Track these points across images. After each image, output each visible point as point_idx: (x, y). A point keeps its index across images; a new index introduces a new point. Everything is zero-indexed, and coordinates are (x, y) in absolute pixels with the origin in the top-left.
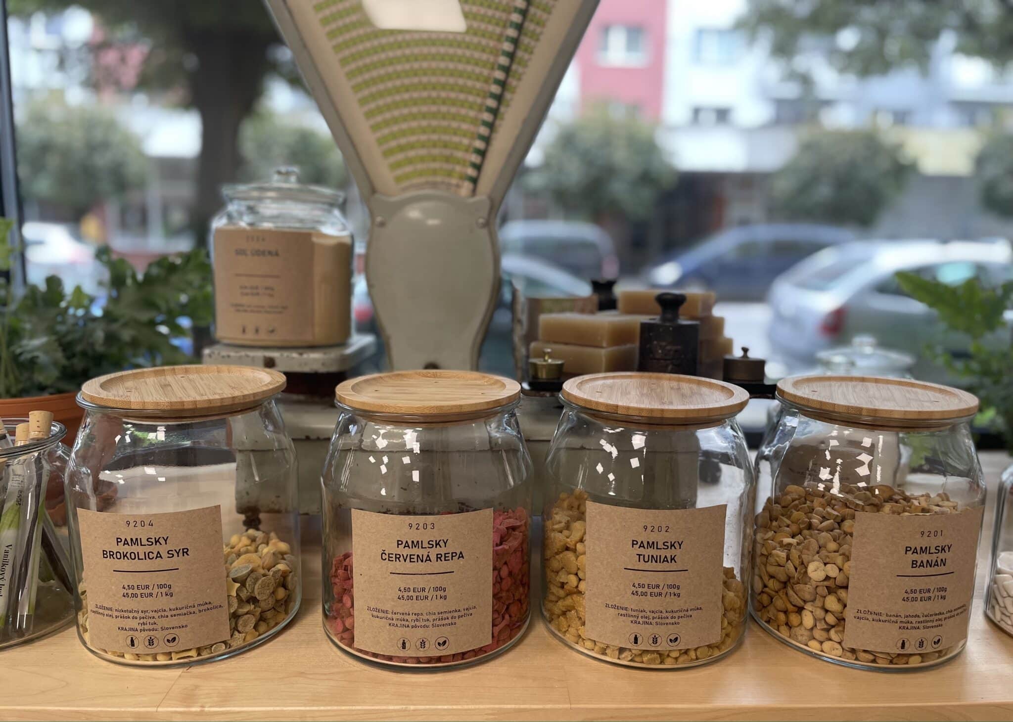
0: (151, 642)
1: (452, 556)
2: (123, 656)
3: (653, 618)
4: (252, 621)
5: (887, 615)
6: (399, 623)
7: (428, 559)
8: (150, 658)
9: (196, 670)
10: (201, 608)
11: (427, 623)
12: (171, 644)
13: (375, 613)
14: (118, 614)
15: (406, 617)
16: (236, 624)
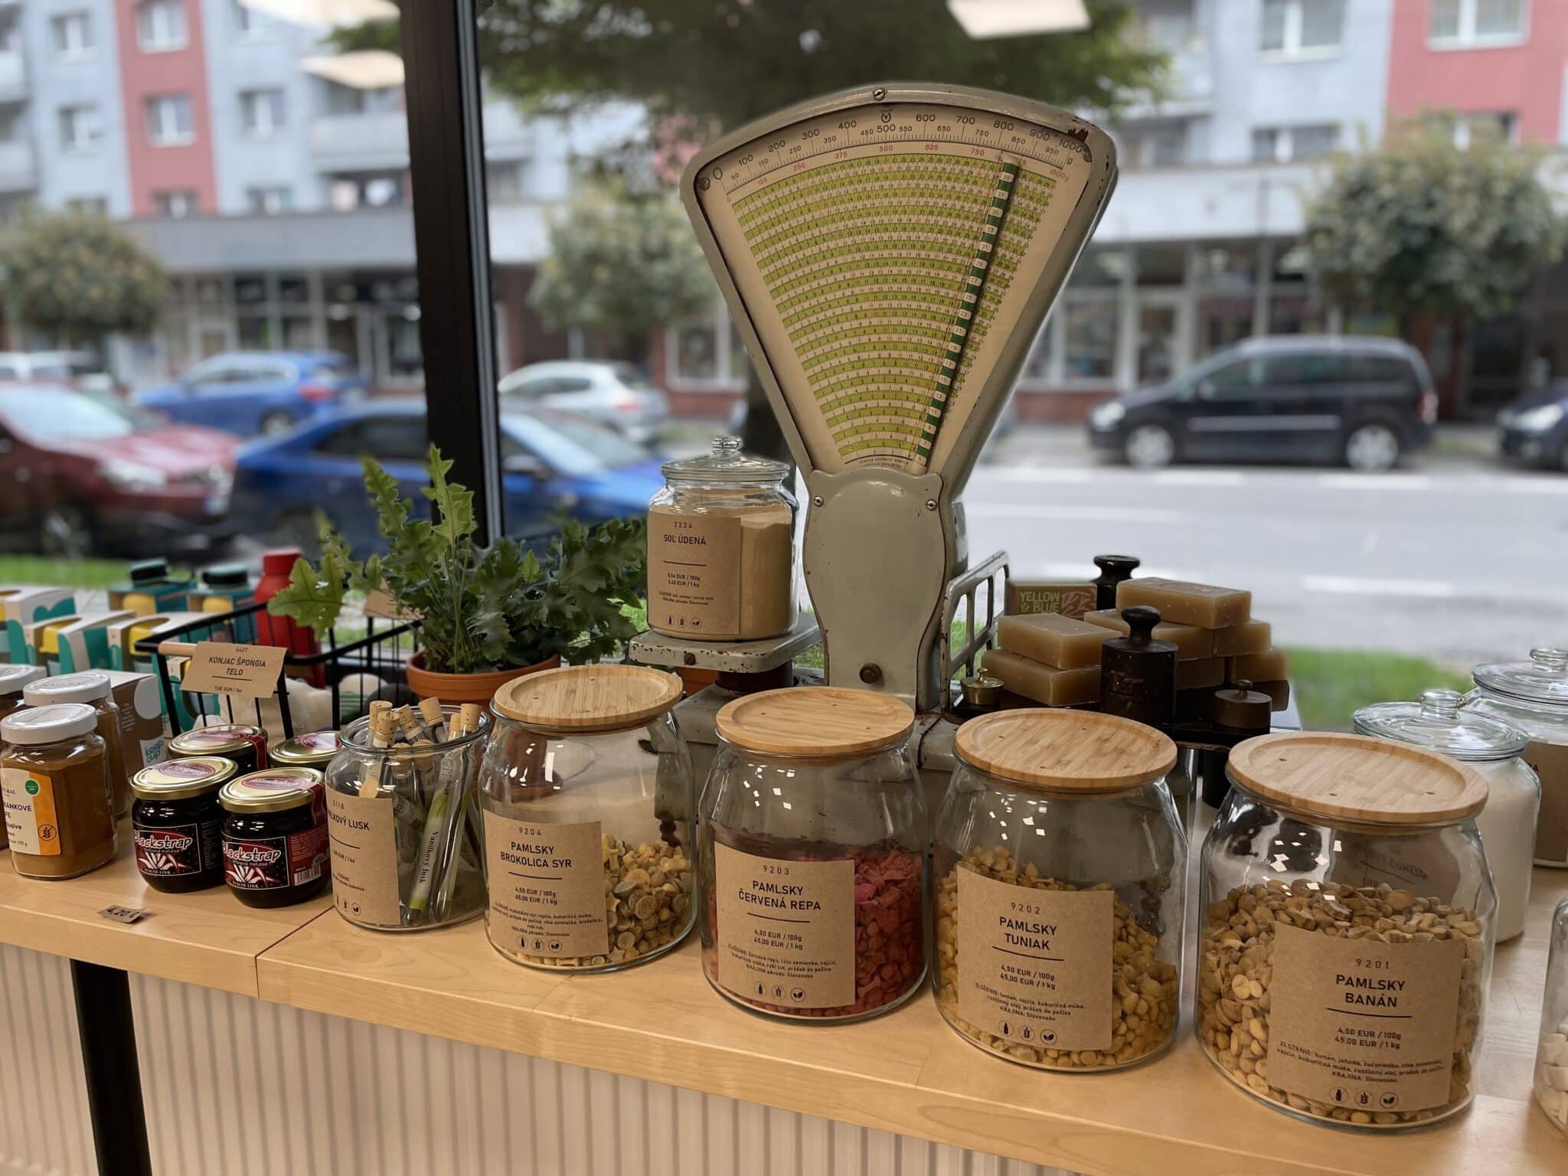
0: (538, 945)
1: (808, 906)
2: (516, 955)
3: (1025, 1008)
4: (632, 940)
5: (1317, 1055)
6: (756, 966)
7: (783, 905)
8: (538, 960)
9: (577, 979)
10: (582, 919)
11: (782, 971)
12: (555, 950)
13: (735, 952)
14: (512, 914)
15: (763, 961)
16: (616, 939)
